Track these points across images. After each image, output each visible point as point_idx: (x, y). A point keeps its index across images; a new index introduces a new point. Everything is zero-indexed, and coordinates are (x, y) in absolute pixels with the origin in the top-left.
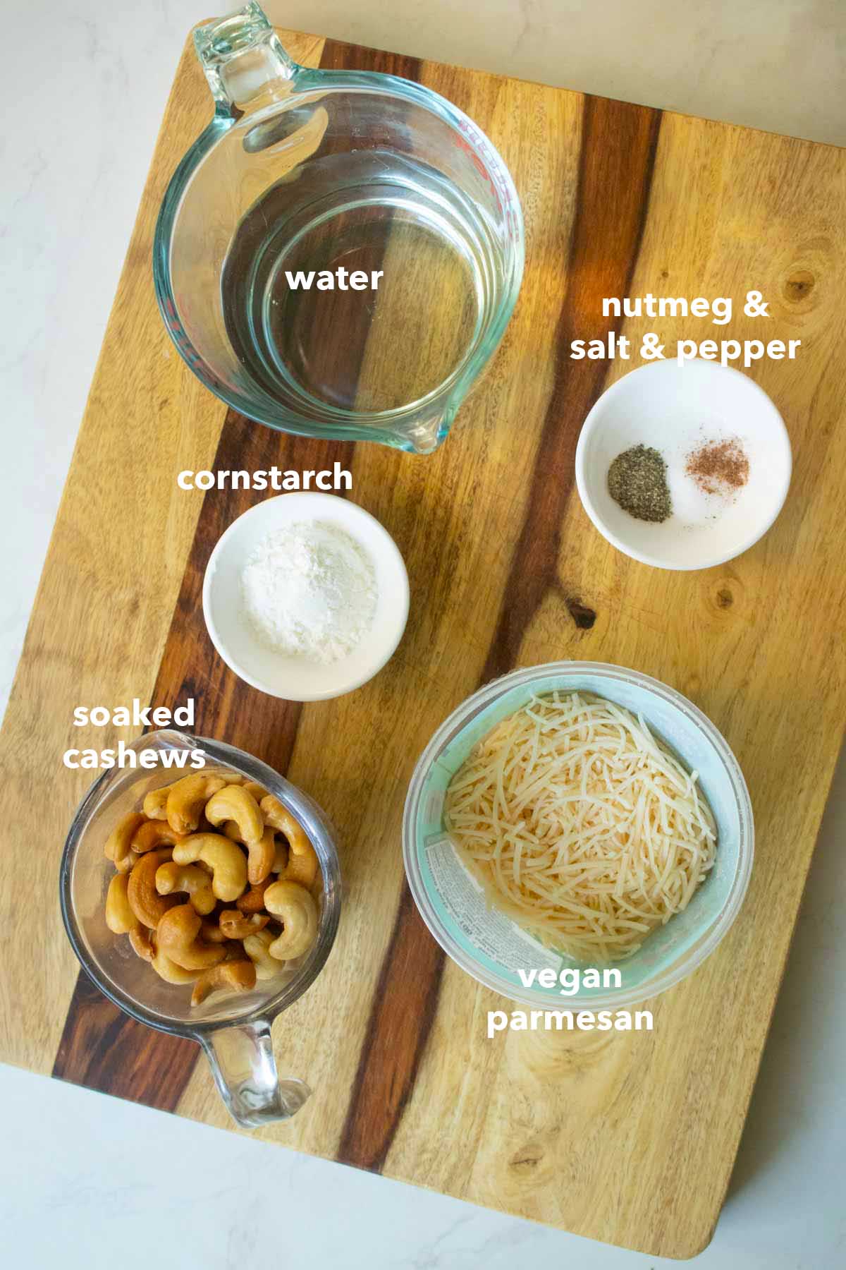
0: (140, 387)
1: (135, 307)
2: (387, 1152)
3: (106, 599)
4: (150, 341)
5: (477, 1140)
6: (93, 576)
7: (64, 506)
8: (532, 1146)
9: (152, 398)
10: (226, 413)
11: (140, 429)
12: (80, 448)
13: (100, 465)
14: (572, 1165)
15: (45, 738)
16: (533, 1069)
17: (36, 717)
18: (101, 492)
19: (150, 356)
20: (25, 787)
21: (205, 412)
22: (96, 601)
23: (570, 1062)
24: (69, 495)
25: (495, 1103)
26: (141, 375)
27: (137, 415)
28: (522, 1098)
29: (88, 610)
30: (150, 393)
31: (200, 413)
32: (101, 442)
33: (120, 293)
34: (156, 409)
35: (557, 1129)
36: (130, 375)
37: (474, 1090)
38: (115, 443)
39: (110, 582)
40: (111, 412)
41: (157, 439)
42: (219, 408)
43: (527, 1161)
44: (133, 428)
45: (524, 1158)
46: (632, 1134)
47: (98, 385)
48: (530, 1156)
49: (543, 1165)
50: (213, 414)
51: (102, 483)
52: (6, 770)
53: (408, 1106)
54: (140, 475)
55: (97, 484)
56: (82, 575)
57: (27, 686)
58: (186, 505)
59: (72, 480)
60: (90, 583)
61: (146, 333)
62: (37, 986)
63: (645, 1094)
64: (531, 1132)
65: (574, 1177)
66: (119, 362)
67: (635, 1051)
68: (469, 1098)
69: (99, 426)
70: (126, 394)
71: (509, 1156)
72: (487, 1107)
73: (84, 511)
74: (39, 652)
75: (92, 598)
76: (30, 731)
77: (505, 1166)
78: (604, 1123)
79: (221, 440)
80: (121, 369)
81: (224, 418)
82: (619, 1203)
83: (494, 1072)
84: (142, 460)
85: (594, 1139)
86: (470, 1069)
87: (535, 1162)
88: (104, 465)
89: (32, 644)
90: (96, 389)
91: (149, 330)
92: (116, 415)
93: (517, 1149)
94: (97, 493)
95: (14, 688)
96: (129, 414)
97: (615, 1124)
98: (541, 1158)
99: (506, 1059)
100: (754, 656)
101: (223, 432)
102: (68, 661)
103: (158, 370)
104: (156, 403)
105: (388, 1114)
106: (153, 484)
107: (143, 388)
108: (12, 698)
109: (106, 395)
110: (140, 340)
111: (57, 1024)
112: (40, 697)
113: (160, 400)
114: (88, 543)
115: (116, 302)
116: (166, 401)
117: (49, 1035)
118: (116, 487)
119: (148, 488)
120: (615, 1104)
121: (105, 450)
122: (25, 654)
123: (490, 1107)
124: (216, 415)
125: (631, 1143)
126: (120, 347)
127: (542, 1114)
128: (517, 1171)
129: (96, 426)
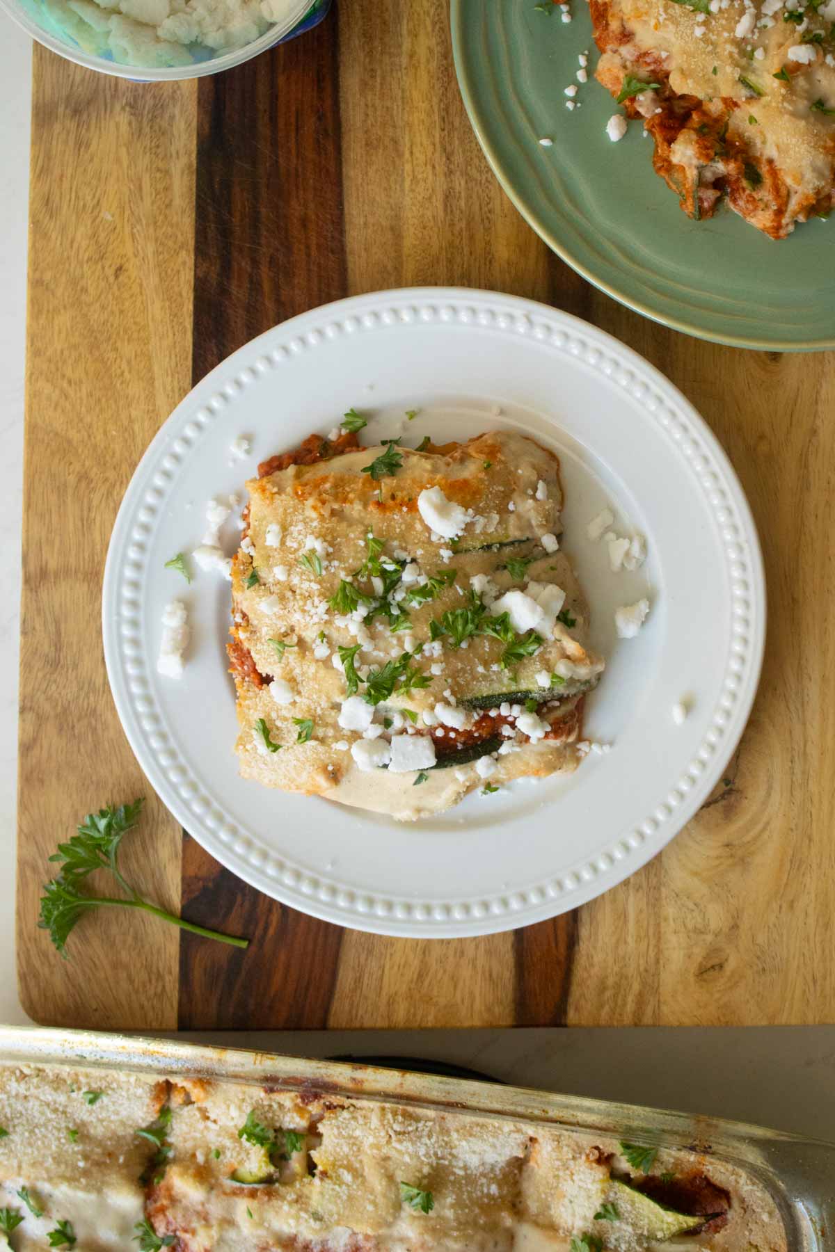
0: (86, 258)
1: (57, 172)
2: (566, 1001)
3: (107, 498)
4: (84, 206)
5: (657, 961)
6: (83, 477)
7: (30, 408)
8: (714, 950)
9: (103, 268)
10: (193, 268)
11: (98, 304)
12: (33, 338)
13: (62, 352)
14: (758, 958)
15: (75, 666)
16: (696, 874)
17: (58, 647)
18: (70, 382)
19: (89, 223)
20: (65, 727)
21: (169, 271)
22: (95, 503)
23: (732, 856)
24: (34, 396)
25: (666, 920)
26: (84, 244)
27: (91, 290)
28: (691, 906)
29: (88, 516)
30: (100, 264)
31: (163, 274)
32: (57, 328)
33: (35, 159)
34: (112, 279)
35: (735, 927)
36: (72, 247)
37: (641, 911)
38: (72, 327)
39: (106, 480)
40: (59, 292)
41: (121, 312)
42: (184, 263)
43: (713, 967)
44: (89, 305)
45: (709, 965)
46: (811, 911)
47: (35, 265)
48: (716, 961)
49: (730, 966)
50: (178, 271)
51: (69, 373)
52: (38, 714)
53: (577, 948)
54: (112, 355)
55: (63, 376)
56: (72, 479)
57: (39, 614)
58: (173, 375)
59: (33, 376)
60: (83, 484)
61: (77, 197)
62: (135, 938)
63: (814, 866)
64: (709, 938)
65: (764, 970)
66: (54, 237)
67: (794, 827)
68: (638, 922)
69: (48, 311)
70: (72, 270)
71: (693, 968)
72: (658, 925)
73: (55, 409)
74: (43, 574)
75: (90, 502)
76: (55, 664)
77: (692, 979)
78: (781, 907)
79: (195, 298)
80: (58, 243)
81: (193, 273)
82: (815, 981)
83: (657, 888)
84: (109, 339)
85: (775, 925)
86: (631, 892)
87: (721, 966)
88: (66, 353)
89: (32, 568)
90: (35, 270)
91: (80, 194)
92: (67, 294)
93: (700, 959)
94: (65, 385)
95: (24, 622)
96: (82, 290)
97: (791, 906)
98: (726, 960)
99: (666, 871)
100: (817, 403)
101: (196, 290)
102: (80, 576)
103: (103, 235)
104: (110, 272)
105: (559, 963)
106: (129, 362)
107: (89, 259)
108: (24, 633)
109: (48, 276)
110: (72, 207)
111: (170, 973)
112: (57, 623)
113: (114, 268)
114: (69, 442)
115: (34, 170)
116: (120, 269)
117: (164, 987)
118: (87, 373)
119: (124, 366)
120: (786, 884)
121: (63, 335)
122: (27, 580)
123: (663, 924)
124: (182, 272)
125: (811, 921)
126: (51, 217)
127: (716, 917)
128: (705, 981)
129: (45, 312)
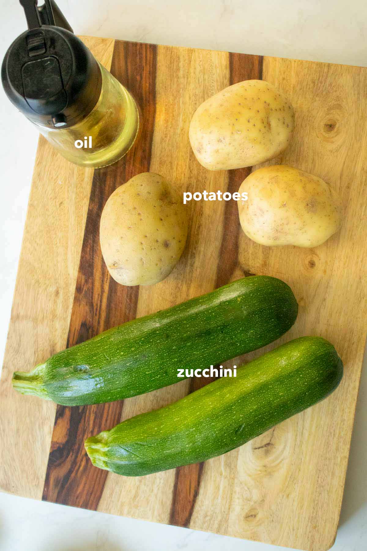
1: (44, 163)
2: (190, 518)
3: (45, 291)
4: (52, 178)
5: (229, 509)
6: (38, 282)
7: (22, 253)
8: (253, 509)
9: (56, 202)
10: (88, 205)
11: (52, 216)
12: (27, 226)
13: (36, 233)
14: (271, 515)
15: (24, 354)
16: (250, 476)
17: (19, 345)
18: (37, 245)
19: (53, 184)
21: (79, 206)
22: (40, 292)
23: (266, 471)
24: (24, 248)
25: (235, 492)
26: (50, 192)
27: (50, 210)
28: (246, 489)
29: (37, 297)
30: (55, 200)
31: (77, 207)
32: (36, 223)
33: (37, 158)
34: (58, 207)
35: (263, 501)
36: (45, 193)
37: (225, 487)
38: (41, 224)
39: (45, 284)
40: (38, 210)
41: (60, 220)
42: (85, 203)
43: (252, 516)
44: (48, 216)
45: (250, 515)
46: (296, 500)
47: (31, 199)
48: (253, 513)
49: (259, 516)
50: (82, 207)
51: (38, 241)
53: (197, 497)
54: (54, 236)
55: (36, 242)
56: (33, 282)
57: (14, 332)
58: (75, 247)
59: (24, 241)
60: (37, 285)
62: (32, 461)
63: (300, 481)
64: (252, 503)
65: (273, 520)
66: (39, 189)
67: (293, 464)
68: (224, 491)
69: (33, 217)
70: (44, 202)
71: (244, 514)
72: (232, 494)
73: (31, 254)
74: (18, 317)
75: (38, 291)
76: (17, 352)
77: (242, 519)
78: (283, 496)
79: (88, 217)
80: (41, 191)
81: (88, 208)
82: (293, 530)
83: (233, 479)
84: (54, 229)
85: (280, 503)
86: (223, 479)
87: (255, 516)
88: (38, 233)
89: (14, 313)
90: (31, 201)
91: (51, 173)
92: (41, 211)
93: (247, 511)
95: (9, 334)
96: (47, 210)
97: (288, 496)
98: (258, 514)
99: (238, 472)
100: (327, 288)
101: (88, 214)
102: (31, 319)
103: (57, 190)
104: (58, 204)
105: (190, 502)
106: (60, 240)
107: (51, 198)
108: (8, 338)
109: (36, 202)
110: (48, 177)
111: (42, 477)
112: (20, 336)
113: (59, 203)
114: (34, 267)
115: (36, 162)
116: (62, 203)
117: (39, 482)
118: (44, 242)
119: (58, 241)
120: (287, 487)
121: (38, 226)
122: (12, 318)
123: (233, 494)
124: (84, 207)
125: (296, 504)
126: (40, 181)
127: (256, 495)
128: (247, 520)
